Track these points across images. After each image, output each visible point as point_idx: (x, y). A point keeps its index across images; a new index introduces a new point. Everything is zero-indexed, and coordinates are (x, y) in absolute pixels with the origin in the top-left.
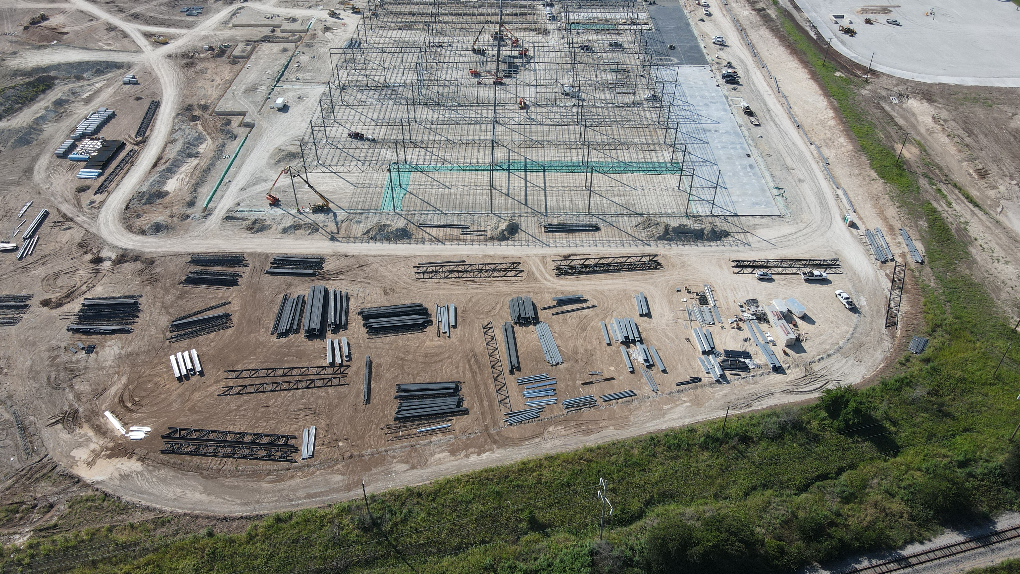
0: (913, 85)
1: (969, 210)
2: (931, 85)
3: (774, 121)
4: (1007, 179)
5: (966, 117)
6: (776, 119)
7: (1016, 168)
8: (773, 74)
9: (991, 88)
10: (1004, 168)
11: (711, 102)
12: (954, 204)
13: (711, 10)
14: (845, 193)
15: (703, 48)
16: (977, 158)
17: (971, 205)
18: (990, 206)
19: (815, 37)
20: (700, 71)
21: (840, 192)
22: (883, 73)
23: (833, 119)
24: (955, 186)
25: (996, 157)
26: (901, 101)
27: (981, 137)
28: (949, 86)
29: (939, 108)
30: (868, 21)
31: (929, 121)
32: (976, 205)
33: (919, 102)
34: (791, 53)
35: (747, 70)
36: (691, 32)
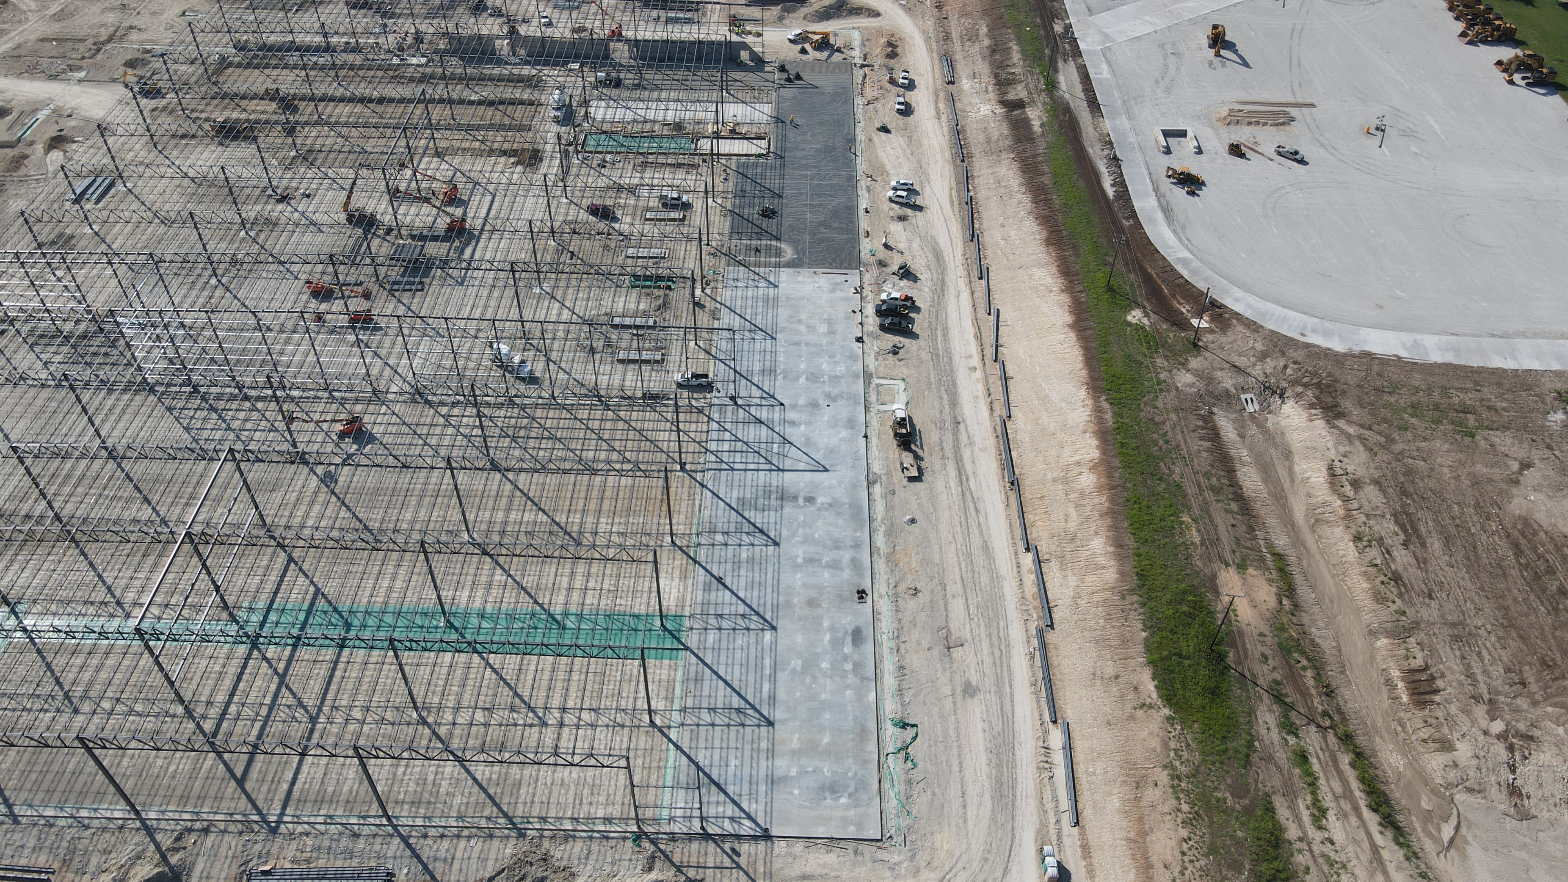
0: (1299, 355)
1: (1366, 846)
2: (1339, 359)
3: (959, 461)
4: (1480, 711)
5: (1409, 472)
6: (966, 454)
7: (1508, 670)
8: (996, 303)
9: (1480, 371)
10: (1477, 670)
11: (828, 396)
12: (1332, 820)
13: (912, 97)
14: (1069, 748)
15: (862, 213)
16: (1415, 626)
17: (1372, 819)
18: (1427, 817)
19: (1110, 192)
20: (834, 288)
21: (1056, 738)
22: (1238, 316)
23: (1093, 468)
24: (1347, 739)
25: (1462, 624)
26: (1265, 408)
27: (1435, 545)
28: (1384, 361)
29: (1349, 437)
30: (1236, 150)
31: (1318, 478)
32: (1390, 822)
33: (1305, 415)
34: (1048, 242)
35: (943, 282)
36: (850, 165)
